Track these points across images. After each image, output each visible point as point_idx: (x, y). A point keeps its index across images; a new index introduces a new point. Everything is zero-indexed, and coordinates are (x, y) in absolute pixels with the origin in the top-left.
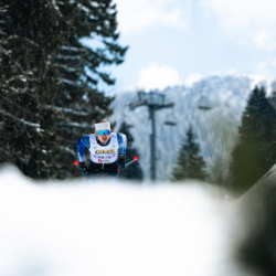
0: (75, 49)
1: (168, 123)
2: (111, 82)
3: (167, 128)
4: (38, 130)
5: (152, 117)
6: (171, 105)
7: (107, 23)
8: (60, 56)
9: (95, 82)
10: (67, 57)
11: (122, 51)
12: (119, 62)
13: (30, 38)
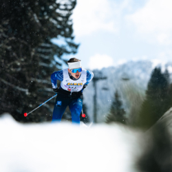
0: (48, 45)
1: (105, 89)
3: (104, 92)
4: (27, 93)
5: (94, 85)
6: (105, 78)
7: (67, 30)
8: (40, 50)
9: (60, 65)
10: (44, 50)
11: (76, 46)
12: (75, 53)
13: (22, 39)
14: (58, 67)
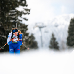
0: (14, 11)
1: (46, 32)
2: (27, 20)
3: (46, 34)
5: (40, 30)
6: (46, 26)
7: (24, 2)
8: (10, 14)
9: (22, 21)
10: (12, 14)
11: (29, 10)
12: (29, 14)
14: (20, 22)
